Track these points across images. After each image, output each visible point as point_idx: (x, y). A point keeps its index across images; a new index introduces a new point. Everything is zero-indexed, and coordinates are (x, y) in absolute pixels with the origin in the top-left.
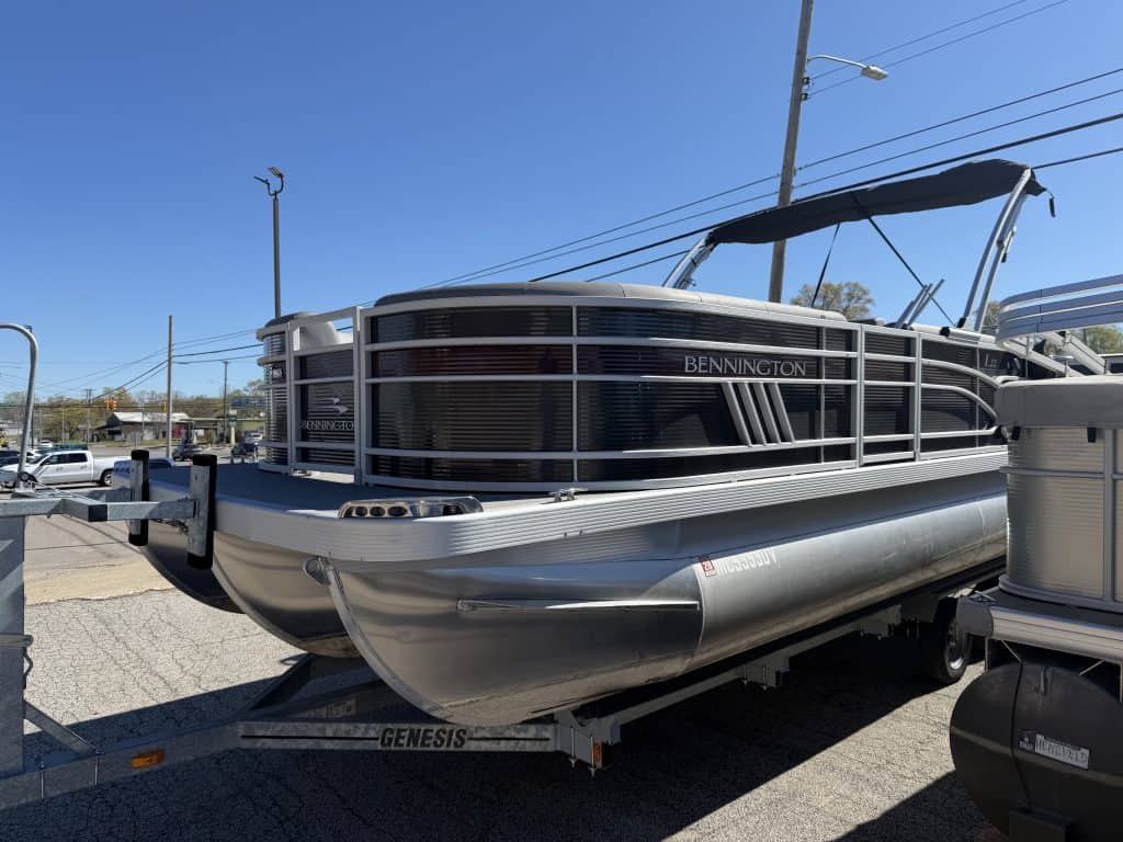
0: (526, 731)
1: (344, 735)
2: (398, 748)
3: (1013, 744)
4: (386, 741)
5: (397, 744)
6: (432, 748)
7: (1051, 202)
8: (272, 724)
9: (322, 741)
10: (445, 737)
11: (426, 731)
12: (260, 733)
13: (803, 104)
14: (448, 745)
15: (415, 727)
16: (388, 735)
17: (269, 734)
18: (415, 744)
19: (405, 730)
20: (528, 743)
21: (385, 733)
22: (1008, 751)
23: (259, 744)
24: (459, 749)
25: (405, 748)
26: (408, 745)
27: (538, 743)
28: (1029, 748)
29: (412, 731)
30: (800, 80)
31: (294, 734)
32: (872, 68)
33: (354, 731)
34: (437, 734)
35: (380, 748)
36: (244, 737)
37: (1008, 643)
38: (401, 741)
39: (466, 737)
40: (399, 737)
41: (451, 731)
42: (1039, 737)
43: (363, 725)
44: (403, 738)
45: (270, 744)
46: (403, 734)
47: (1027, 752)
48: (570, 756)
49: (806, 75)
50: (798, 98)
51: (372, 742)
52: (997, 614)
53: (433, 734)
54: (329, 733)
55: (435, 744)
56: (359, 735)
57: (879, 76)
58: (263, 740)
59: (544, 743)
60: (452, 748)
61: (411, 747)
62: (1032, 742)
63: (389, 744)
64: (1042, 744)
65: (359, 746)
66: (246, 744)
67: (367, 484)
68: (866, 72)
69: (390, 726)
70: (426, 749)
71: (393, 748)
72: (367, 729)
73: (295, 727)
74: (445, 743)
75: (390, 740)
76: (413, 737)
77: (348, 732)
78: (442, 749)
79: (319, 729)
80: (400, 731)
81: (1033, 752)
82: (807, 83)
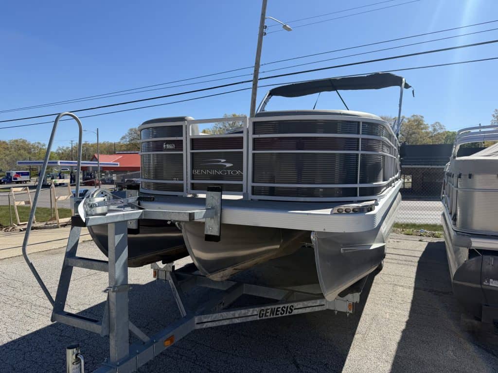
0: (316, 303)
1: (244, 315)
2: (266, 318)
3: (481, 284)
4: (261, 315)
5: (266, 316)
6: (280, 315)
7: (413, 91)
8: (211, 315)
9: (233, 320)
10: (285, 310)
11: (277, 308)
12: (205, 320)
13: (264, 37)
14: (286, 313)
15: (273, 307)
16: (262, 312)
17: (209, 320)
18: (273, 315)
19: (269, 309)
20: (317, 308)
21: (260, 312)
22: (479, 286)
23: (204, 326)
24: (290, 314)
25: (269, 317)
26: (270, 315)
27: (320, 307)
28: (487, 284)
29: (272, 309)
30: (263, 27)
31: (221, 318)
32: (287, 26)
33: (248, 313)
34: (282, 308)
35: (258, 318)
36: (197, 324)
37: (477, 249)
38: (267, 314)
39: (293, 309)
40: (267, 312)
41: (288, 307)
42: (491, 280)
43: (251, 310)
44: (268, 312)
45: (210, 325)
46: (268, 311)
47: (488, 285)
48: (335, 310)
49: (265, 25)
50: (262, 34)
51: (255, 316)
52: (472, 240)
53: (280, 309)
54: (237, 315)
55: (281, 314)
56: (249, 314)
57: (289, 30)
58: (206, 324)
59: (322, 307)
60: (288, 314)
61: (272, 316)
62: (489, 282)
63: (262, 316)
64: (492, 282)
65: (250, 319)
66: (198, 327)
67: (252, 199)
68: (285, 27)
69: (263, 308)
70: (277, 316)
71: (264, 318)
72: (253, 311)
73: (221, 315)
74: (285, 313)
75: (263, 314)
76: (272, 312)
77: (245, 314)
78: (284, 315)
79: (232, 314)
80: (267, 310)
81: (489, 286)
82: (266, 28)
